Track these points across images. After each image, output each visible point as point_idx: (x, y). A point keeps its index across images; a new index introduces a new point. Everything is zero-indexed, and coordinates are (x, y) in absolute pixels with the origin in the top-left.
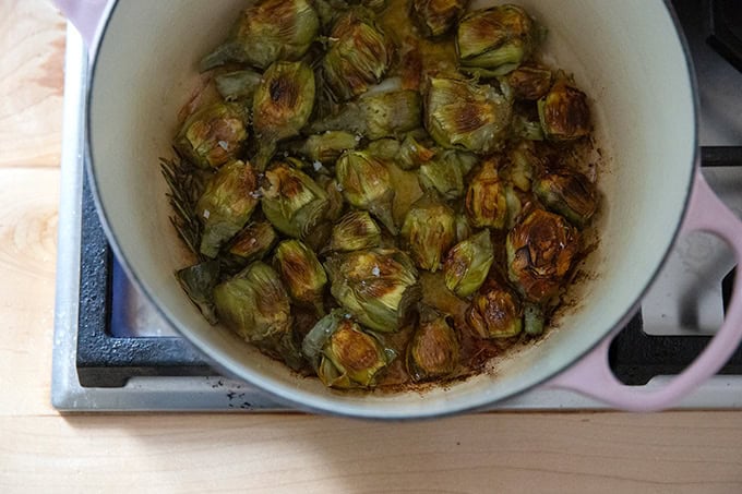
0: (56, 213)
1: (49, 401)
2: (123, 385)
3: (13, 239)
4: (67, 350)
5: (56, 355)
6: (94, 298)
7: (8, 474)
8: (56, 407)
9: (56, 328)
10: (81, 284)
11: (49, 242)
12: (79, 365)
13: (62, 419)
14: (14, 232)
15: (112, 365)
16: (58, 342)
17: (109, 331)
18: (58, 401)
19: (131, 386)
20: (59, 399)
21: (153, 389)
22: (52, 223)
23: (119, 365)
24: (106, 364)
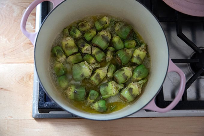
0: (33, 73)
1: (31, 116)
2: (49, 113)
3: (23, 79)
4: (36, 105)
5: (33, 105)
6: (42, 93)
7: (23, 132)
8: (33, 117)
9: (33, 100)
10: (39, 90)
11: (32, 80)
12: (39, 108)
13: (35, 120)
14: (23, 78)
15: (46, 109)
16: (34, 103)
17: (46, 101)
18: (34, 116)
19: (50, 113)
20: (34, 115)
21: (55, 113)
22: (32, 76)
23: (48, 108)
24: (45, 108)
